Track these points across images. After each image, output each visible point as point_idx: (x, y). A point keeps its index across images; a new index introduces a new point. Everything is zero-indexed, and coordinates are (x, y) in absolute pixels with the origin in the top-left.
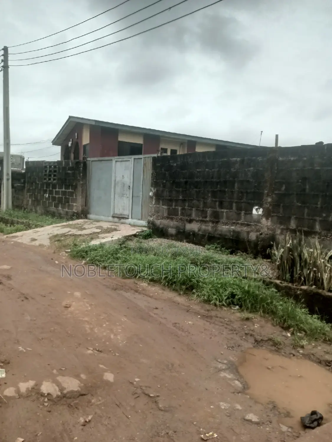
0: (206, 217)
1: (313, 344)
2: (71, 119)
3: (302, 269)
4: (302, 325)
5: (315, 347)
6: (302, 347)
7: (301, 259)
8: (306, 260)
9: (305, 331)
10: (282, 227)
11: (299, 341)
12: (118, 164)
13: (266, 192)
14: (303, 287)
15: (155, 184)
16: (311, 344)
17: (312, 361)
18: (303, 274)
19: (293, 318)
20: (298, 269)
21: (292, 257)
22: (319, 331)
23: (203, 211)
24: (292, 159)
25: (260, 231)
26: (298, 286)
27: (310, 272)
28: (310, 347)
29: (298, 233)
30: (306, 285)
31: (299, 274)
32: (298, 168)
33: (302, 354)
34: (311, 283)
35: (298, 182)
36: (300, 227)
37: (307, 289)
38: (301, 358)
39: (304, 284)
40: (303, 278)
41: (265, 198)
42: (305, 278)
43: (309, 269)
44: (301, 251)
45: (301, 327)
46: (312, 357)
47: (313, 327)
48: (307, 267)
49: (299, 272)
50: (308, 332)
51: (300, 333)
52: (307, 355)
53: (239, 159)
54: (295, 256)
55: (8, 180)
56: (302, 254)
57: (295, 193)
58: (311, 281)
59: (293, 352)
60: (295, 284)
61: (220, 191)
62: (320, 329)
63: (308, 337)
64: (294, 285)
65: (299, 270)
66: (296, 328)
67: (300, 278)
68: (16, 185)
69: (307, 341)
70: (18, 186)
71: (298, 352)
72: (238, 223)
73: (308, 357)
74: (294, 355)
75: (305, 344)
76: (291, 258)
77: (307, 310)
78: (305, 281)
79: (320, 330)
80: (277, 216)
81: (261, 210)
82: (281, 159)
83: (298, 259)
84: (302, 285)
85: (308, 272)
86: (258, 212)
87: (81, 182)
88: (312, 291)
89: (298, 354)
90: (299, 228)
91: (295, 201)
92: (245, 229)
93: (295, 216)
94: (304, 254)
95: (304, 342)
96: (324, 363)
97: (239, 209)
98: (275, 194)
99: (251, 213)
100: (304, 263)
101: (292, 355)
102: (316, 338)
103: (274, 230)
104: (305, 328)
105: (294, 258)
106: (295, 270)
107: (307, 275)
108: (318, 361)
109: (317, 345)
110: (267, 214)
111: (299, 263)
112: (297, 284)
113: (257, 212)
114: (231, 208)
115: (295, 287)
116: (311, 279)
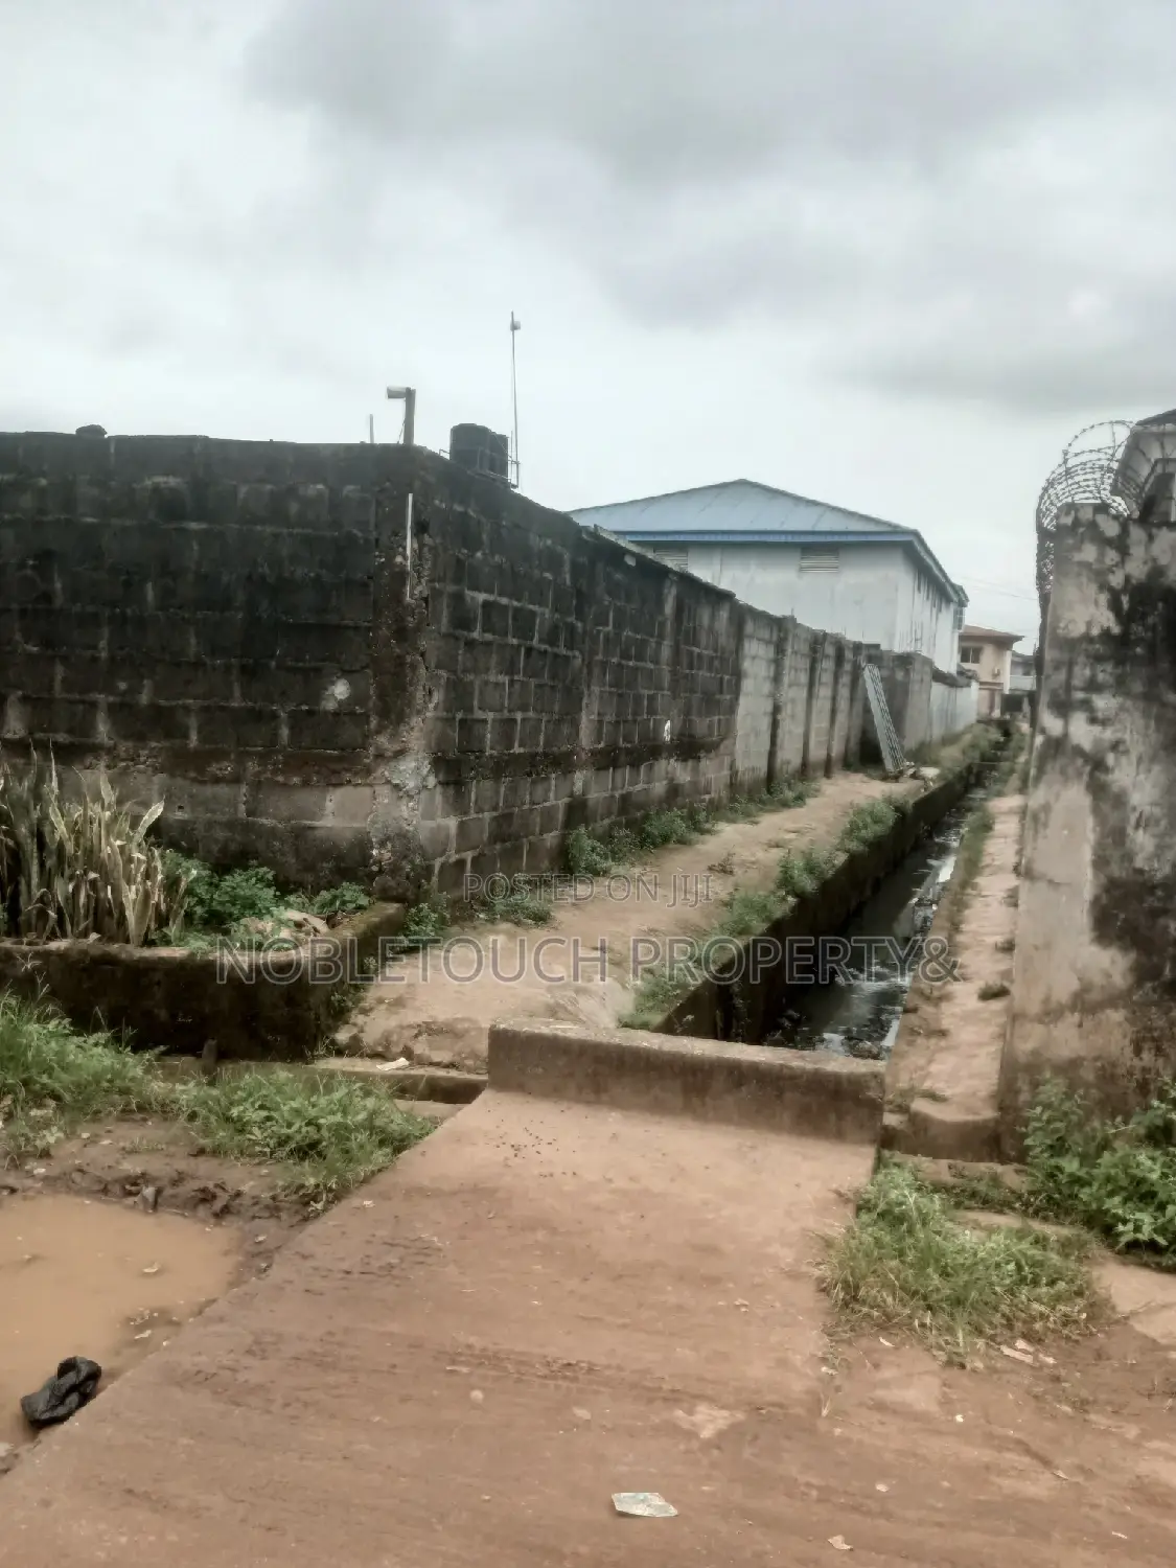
1: (85, 1135)
3: (47, 881)
4: (45, 1079)
5: (93, 1140)
6: (45, 1154)
7: (41, 845)
8: (61, 846)
9: (57, 1098)
11: (31, 1135)
14: (54, 945)
16: (79, 1136)
17: (79, 1192)
18: (54, 896)
19: (12, 1058)
20: (35, 880)
21: (11, 843)
22: (105, 1084)
26: (37, 944)
27: (77, 889)
28: (73, 1146)
29: (35, 755)
30: (64, 935)
31: (41, 899)
32: (19, 515)
33: (45, 1179)
34: (82, 926)
35: (22, 565)
36: (44, 731)
37: (67, 949)
38: (40, 1192)
39: (59, 931)
40: (52, 914)
42: (59, 911)
43: (71, 878)
44: (45, 817)
45: (44, 1086)
46: (77, 1176)
47: (85, 1076)
48: (67, 872)
49: (38, 894)
50: (67, 1097)
51: (40, 1106)
52: (56, 1179)
54: (22, 840)
56: (47, 829)
57: (15, 606)
58: (82, 919)
59: (11, 1180)
60: (25, 940)
62: (109, 1076)
63: (68, 1116)
64: (22, 943)
65: (40, 886)
66: (22, 1094)
67: (42, 915)
69: (60, 1129)
71: (30, 1175)
73: (61, 1183)
74: (13, 1191)
75: (52, 1140)
76: (6, 845)
77: (67, 1021)
78: (61, 921)
79: (109, 1081)
83: (31, 847)
84: (53, 936)
85: (71, 887)
88: (85, 953)
89: (29, 1182)
90: (39, 735)
91: (18, 637)
93: (20, 693)
94: (52, 824)
95: (52, 1136)
96: (117, 1189)
100: (55, 858)
101: (5, 1193)
102: (97, 1112)
104: (57, 1086)
105: (17, 843)
106: (23, 887)
107: (66, 899)
108: (96, 1187)
109: (97, 1135)
111: (35, 862)
112: (32, 936)
115: (25, 948)
116: (82, 911)
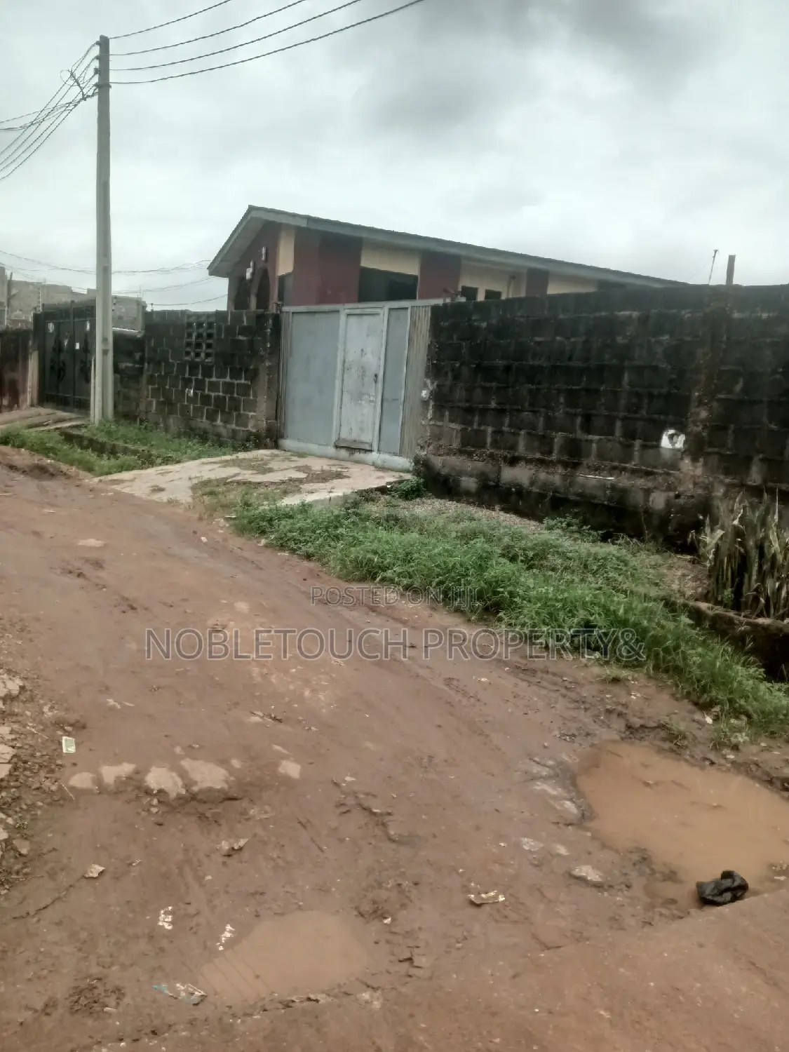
0: (550, 452)
1: (763, 744)
2: (254, 214)
3: (762, 576)
4: (742, 702)
5: (768, 749)
6: (735, 748)
7: (762, 555)
8: (774, 556)
9: (749, 716)
10: (728, 480)
11: (729, 734)
12: (353, 320)
13: (697, 394)
14: (761, 621)
15: (435, 369)
16: (759, 744)
17: (753, 777)
18: (766, 589)
19: (723, 683)
20: (754, 577)
21: (742, 550)
22: (781, 717)
23: (544, 437)
24: (765, 315)
25: (675, 489)
26: (750, 618)
27: (780, 588)
28: (754, 749)
29: (765, 495)
30: (768, 616)
31: (756, 590)
32: (776, 339)
33: (733, 762)
34: (781, 612)
35: (774, 372)
36: (774, 482)
37: (769, 625)
38: (729, 770)
39: (766, 612)
40: (762, 600)
41: (693, 410)
42: (767, 599)
43: (778, 579)
44: (766, 537)
45: (740, 706)
46: (754, 768)
47: (768, 708)
48: (776, 574)
49: (755, 586)
50: (755, 716)
51: (737, 718)
52: (741, 765)
53: (635, 314)
54: (749, 548)
55: (105, 352)
56: (766, 544)
57: (765, 399)
58: (781, 607)
59: (712, 756)
60: (743, 614)
61: (587, 390)
62: (785, 712)
63: (754, 730)
64: (740, 615)
65: (757, 581)
66: (727, 707)
67: (756, 599)
68: (123, 365)
69: (747, 735)
70: (127, 367)
71: (724, 757)
72: (624, 469)
73: (744, 768)
74: (712, 763)
75: (741, 740)
76: (740, 551)
77: (762, 670)
78: (767, 605)
79: (785, 715)
80: (717, 453)
81: (682, 438)
82: (736, 315)
83: (754, 554)
84: (760, 615)
85: (777, 584)
86: (673, 444)
87: (268, 364)
88: (780, 630)
89: (723, 761)
90: (770, 484)
91: (765, 420)
92: (641, 482)
93: (761, 456)
94: (771, 542)
95: (741, 738)
96: (778, 784)
97: (630, 435)
98: (719, 400)
99: (658, 446)
100: (769, 564)
101: (707, 763)
102: (772, 733)
103: (708, 488)
104: (749, 708)
105: (747, 552)
106: (746, 581)
107: (773, 593)
108: (766, 778)
109: (771, 747)
110: (696, 449)
111: (756, 565)
112: (748, 612)
113: (670, 442)
114: (612, 433)
115: (741, 618)
116: (782, 602)
